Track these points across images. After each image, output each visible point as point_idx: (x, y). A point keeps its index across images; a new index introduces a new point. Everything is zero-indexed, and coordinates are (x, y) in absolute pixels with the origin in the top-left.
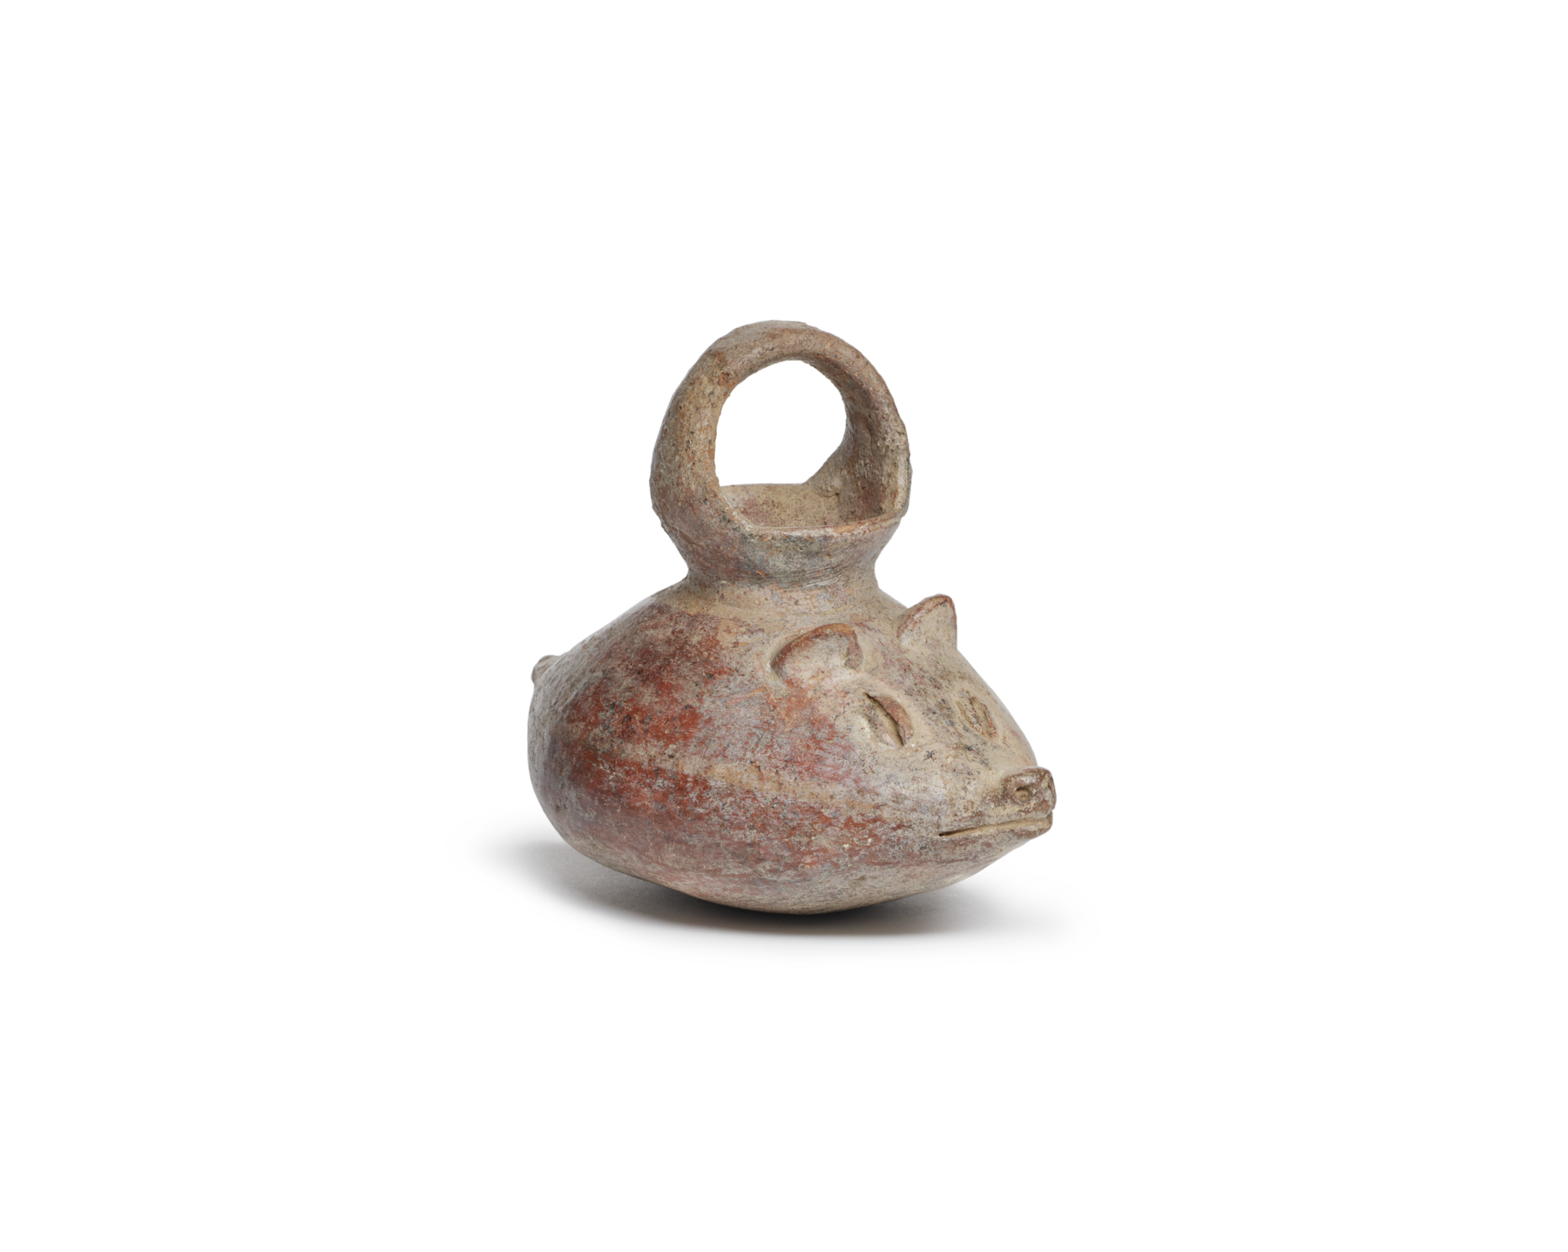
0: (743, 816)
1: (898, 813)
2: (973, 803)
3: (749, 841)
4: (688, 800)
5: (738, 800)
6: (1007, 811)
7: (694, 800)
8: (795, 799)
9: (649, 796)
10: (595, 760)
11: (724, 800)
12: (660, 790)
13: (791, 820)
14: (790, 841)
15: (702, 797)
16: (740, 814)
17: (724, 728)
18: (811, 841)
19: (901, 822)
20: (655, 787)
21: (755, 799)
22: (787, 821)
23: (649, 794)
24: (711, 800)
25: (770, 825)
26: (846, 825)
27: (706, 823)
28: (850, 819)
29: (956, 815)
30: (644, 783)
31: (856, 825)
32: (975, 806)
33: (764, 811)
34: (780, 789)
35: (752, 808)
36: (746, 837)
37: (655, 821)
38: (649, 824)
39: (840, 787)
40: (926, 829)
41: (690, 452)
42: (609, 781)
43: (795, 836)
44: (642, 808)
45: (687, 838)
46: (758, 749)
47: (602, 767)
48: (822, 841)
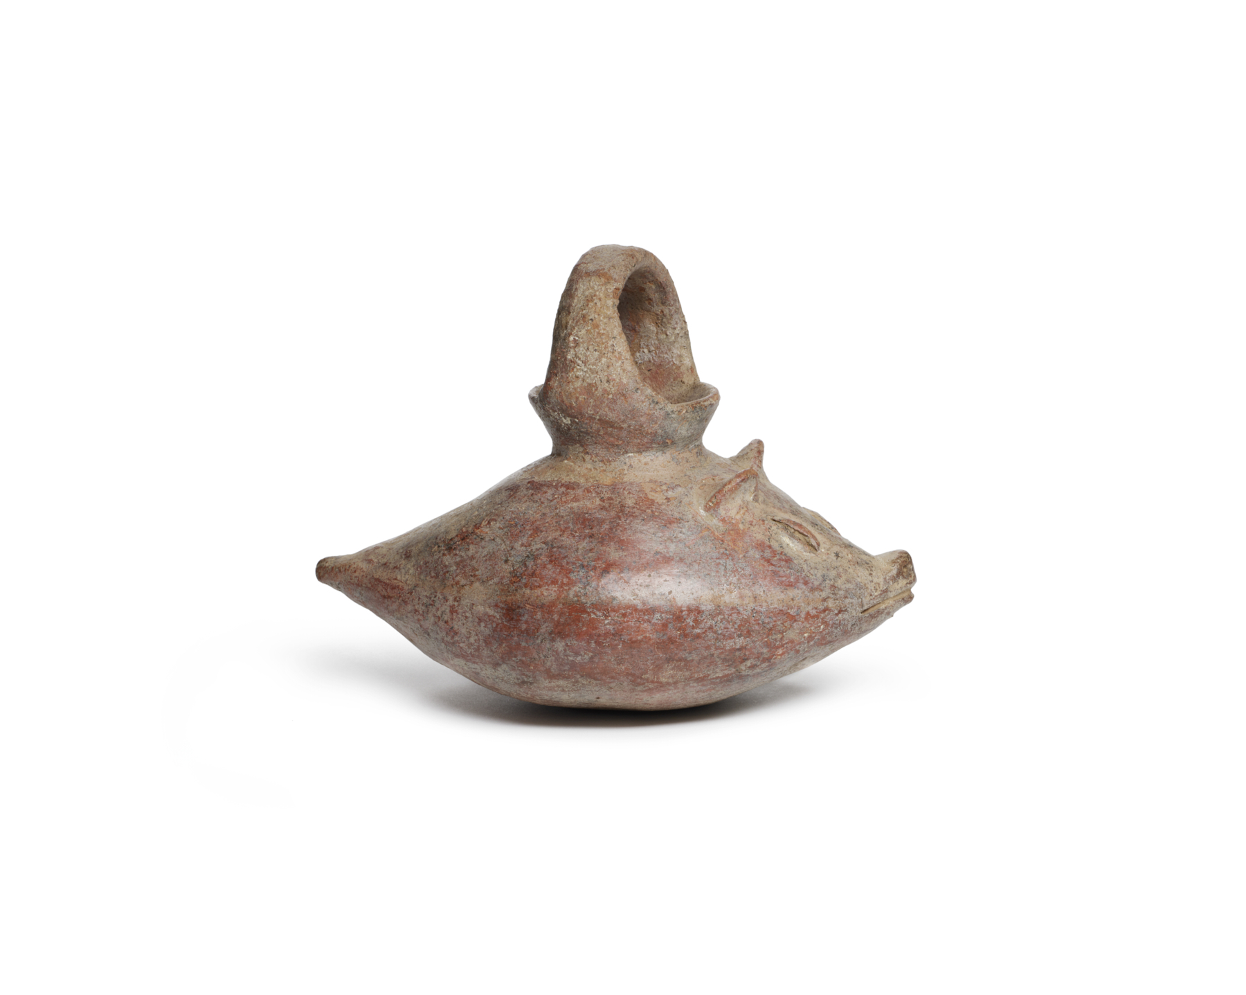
0: (732, 628)
1: (838, 602)
2: (879, 584)
3: (738, 647)
4: (686, 625)
5: (726, 616)
6: (900, 585)
7: (691, 624)
8: (768, 606)
9: (649, 630)
10: (584, 611)
11: (716, 619)
12: (660, 622)
13: (768, 623)
14: (769, 639)
15: (698, 620)
16: (730, 627)
17: (695, 564)
18: (783, 636)
19: (841, 608)
20: (654, 621)
21: (739, 613)
22: (765, 625)
23: (649, 628)
24: (705, 621)
25: (753, 631)
26: (806, 618)
27: (704, 640)
28: (808, 613)
29: (871, 595)
30: (643, 620)
31: (813, 617)
32: (881, 586)
33: (747, 621)
34: (756, 601)
35: (738, 621)
36: (735, 644)
37: (658, 648)
38: (651, 652)
39: (796, 591)
40: (855, 610)
41: (616, 354)
42: (605, 625)
43: (772, 635)
44: (644, 640)
45: (687, 655)
46: (728, 575)
47: (593, 616)
48: (791, 635)
